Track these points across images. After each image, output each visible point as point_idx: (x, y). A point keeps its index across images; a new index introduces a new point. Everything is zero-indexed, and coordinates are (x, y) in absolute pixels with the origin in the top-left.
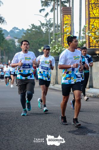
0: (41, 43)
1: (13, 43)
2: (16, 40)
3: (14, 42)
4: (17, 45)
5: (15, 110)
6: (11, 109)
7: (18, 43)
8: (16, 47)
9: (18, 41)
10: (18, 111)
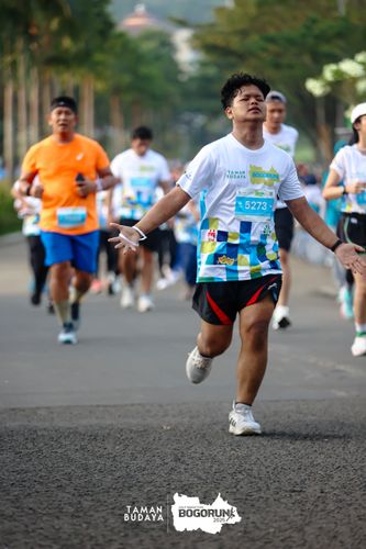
0: (325, 48)
1: (164, 51)
2: (182, 37)
3: (166, 44)
4: (191, 64)
5: (166, 415)
6: (148, 411)
7: (194, 48)
8: (180, 72)
9: (195, 37)
10: (186, 420)
